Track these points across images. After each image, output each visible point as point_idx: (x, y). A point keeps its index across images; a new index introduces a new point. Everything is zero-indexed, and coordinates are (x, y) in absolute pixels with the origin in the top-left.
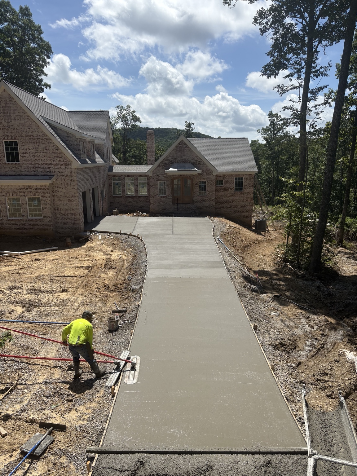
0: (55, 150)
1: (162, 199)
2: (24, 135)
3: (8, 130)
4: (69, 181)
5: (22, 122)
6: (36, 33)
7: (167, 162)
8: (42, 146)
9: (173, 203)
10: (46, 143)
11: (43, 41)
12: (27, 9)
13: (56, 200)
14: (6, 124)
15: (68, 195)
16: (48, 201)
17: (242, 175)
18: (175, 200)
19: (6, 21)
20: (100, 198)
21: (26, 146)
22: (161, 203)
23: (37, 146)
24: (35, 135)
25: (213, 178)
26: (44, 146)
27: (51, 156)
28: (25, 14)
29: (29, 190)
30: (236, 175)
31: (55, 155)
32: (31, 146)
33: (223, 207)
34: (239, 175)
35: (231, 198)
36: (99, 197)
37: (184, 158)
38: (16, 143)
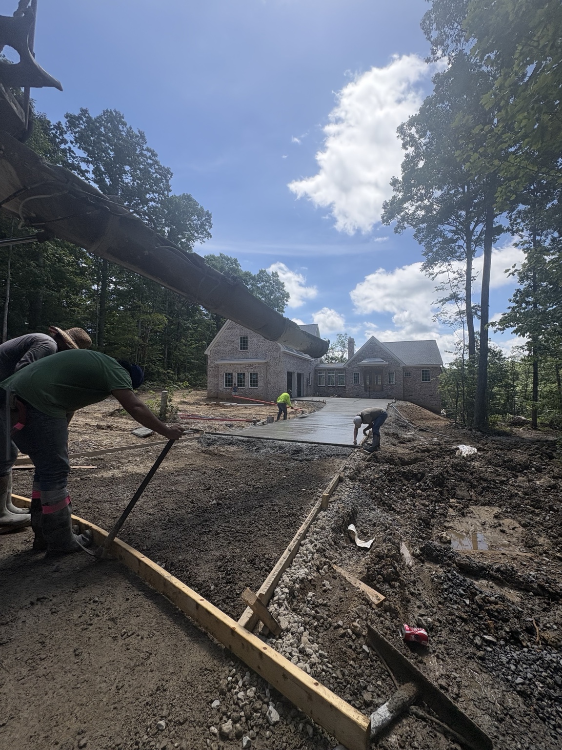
1: (356, 387)
2: (252, 332)
3: (243, 330)
4: (278, 361)
6: (281, 287)
7: (360, 357)
9: (366, 391)
11: (285, 292)
13: (268, 375)
16: (262, 375)
17: (428, 368)
18: (366, 388)
19: (263, 281)
20: (305, 383)
21: (253, 339)
22: (356, 390)
23: (259, 339)
25: (401, 370)
28: (274, 276)
29: (251, 367)
30: (422, 368)
34: (425, 368)
35: (419, 387)
36: (304, 381)
37: (375, 354)
38: (247, 338)
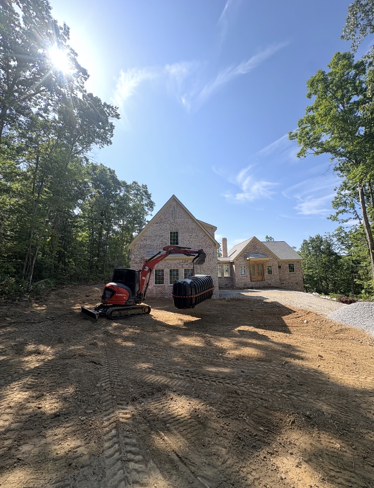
0: (203, 236)
1: (244, 278)
2: (183, 228)
3: (173, 225)
4: (212, 257)
5: (183, 219)
8: (194, 234)
9: (251, 281)
10: (198, 232)
12: (146, 186)
14: (172, 221)
15: (210, 268)
17: (293, 262)
18: (251, 279)
21: (184, 235)
22: (243, 281)
23: (191, 234)
24: (190, 228)
25: (277, 263)
26: (196, 234)
27: (200, 241)
29: (186, 263)
30: (289, 262)
31: (203, 240)
32: (187, 234)
33: (283, 284)
34: (291, 262)
35: (288, 277)
37: (256, 251)
38: (177, 233)
